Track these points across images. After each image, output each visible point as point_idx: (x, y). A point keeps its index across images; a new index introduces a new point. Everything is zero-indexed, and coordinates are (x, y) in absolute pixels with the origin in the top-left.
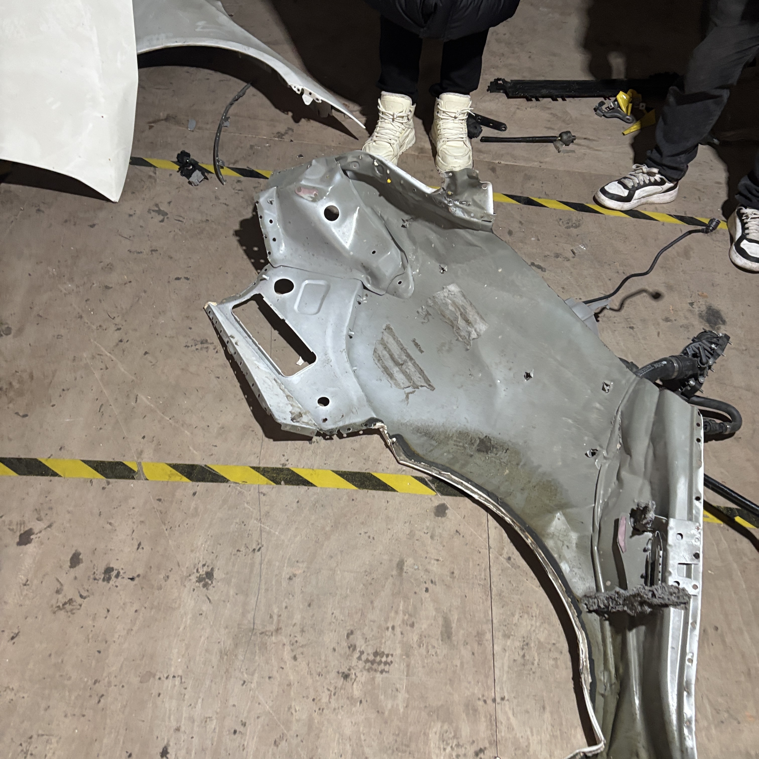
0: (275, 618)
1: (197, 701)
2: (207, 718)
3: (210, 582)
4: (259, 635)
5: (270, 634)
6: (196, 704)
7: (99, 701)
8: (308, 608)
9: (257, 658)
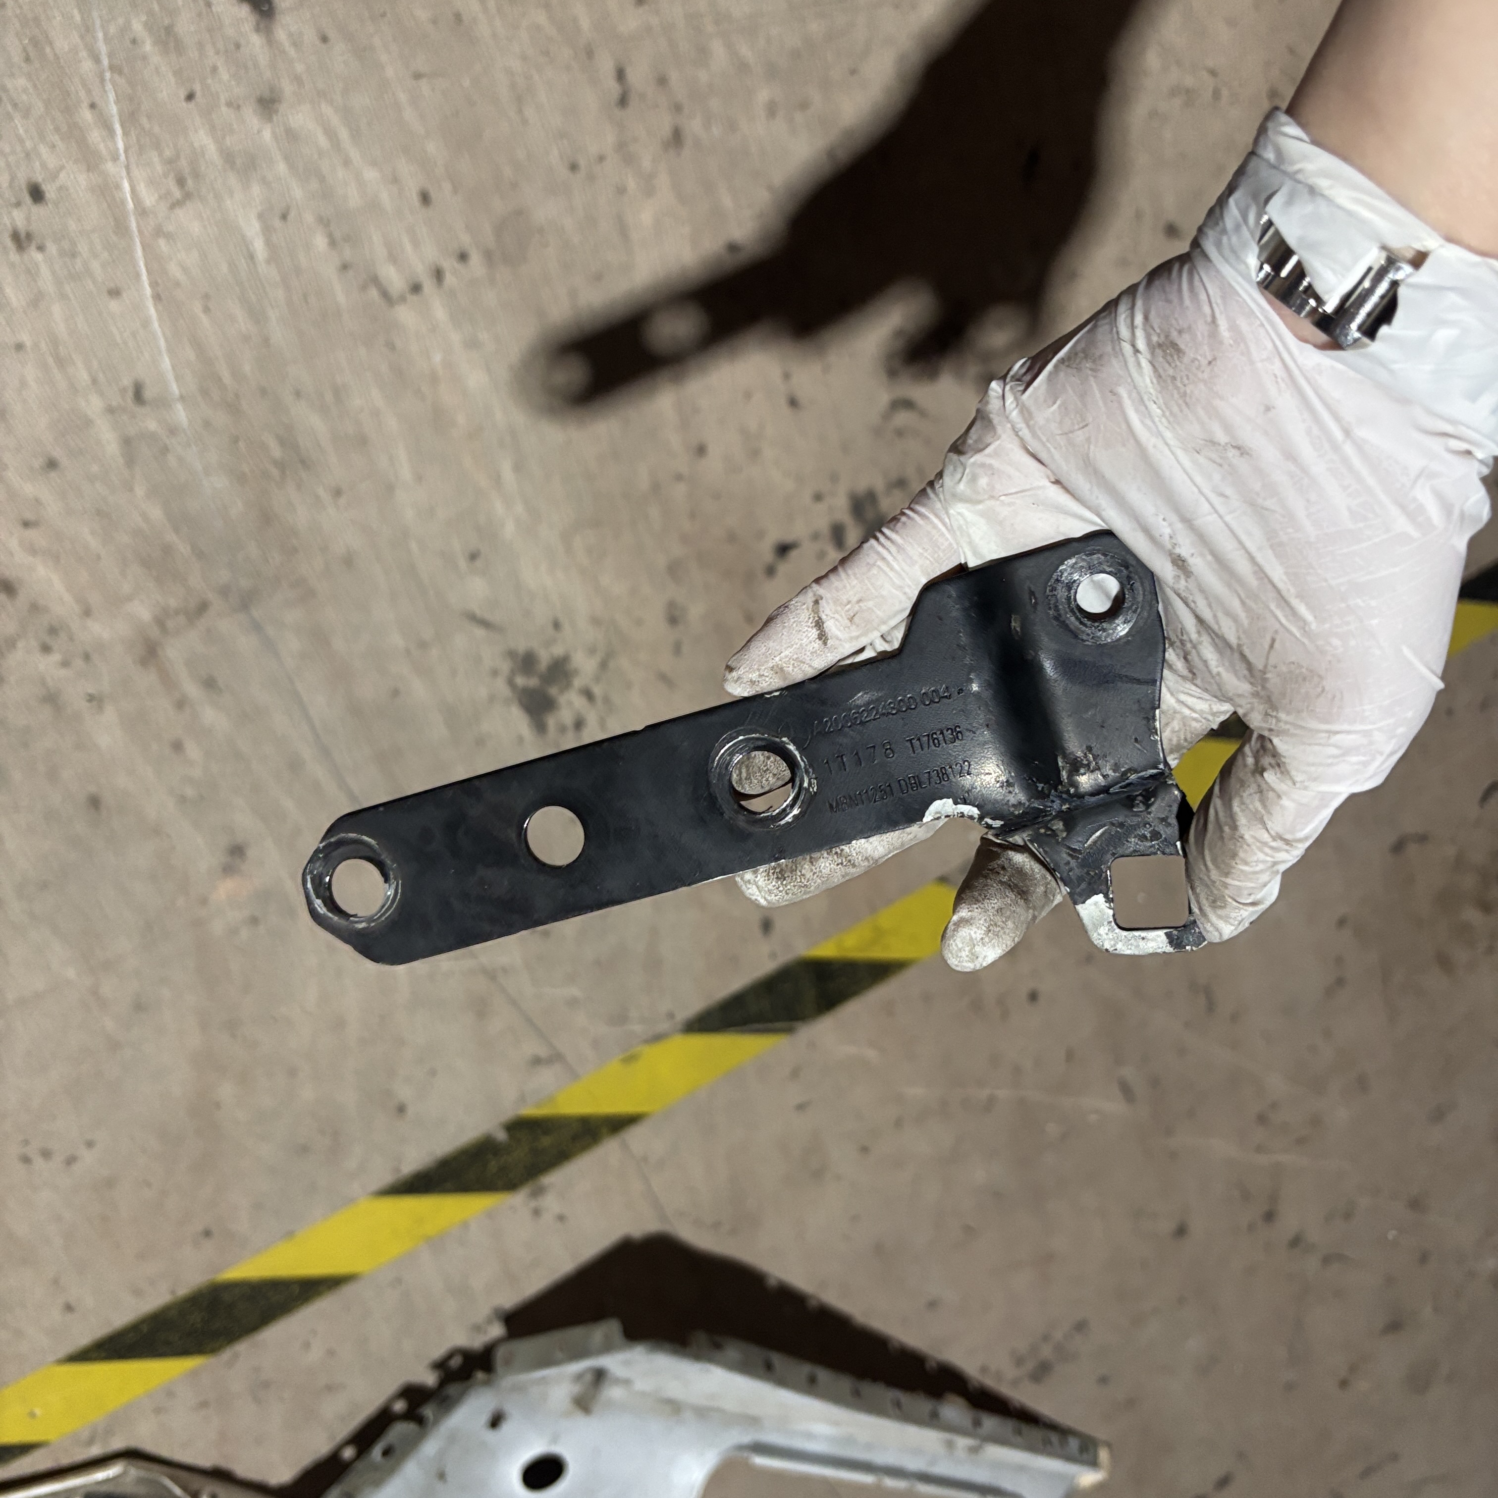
0: (192, 690)
1: (268, 243)
2: (188, 196)
3: (520, 681)
4: (211, 596)
5: (170, 624)
6: (267, 231)
7: (620, 75)
8: (92, 789)
9: (156, 513)
